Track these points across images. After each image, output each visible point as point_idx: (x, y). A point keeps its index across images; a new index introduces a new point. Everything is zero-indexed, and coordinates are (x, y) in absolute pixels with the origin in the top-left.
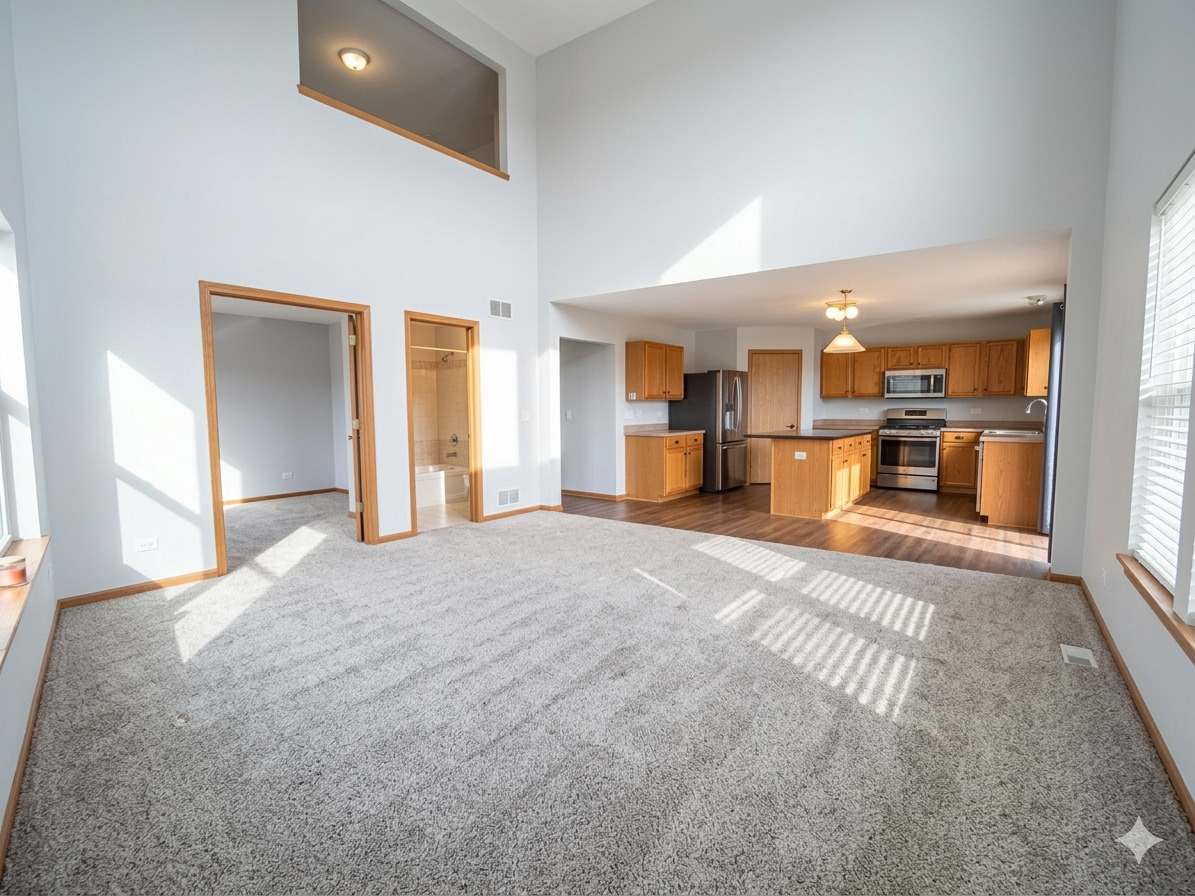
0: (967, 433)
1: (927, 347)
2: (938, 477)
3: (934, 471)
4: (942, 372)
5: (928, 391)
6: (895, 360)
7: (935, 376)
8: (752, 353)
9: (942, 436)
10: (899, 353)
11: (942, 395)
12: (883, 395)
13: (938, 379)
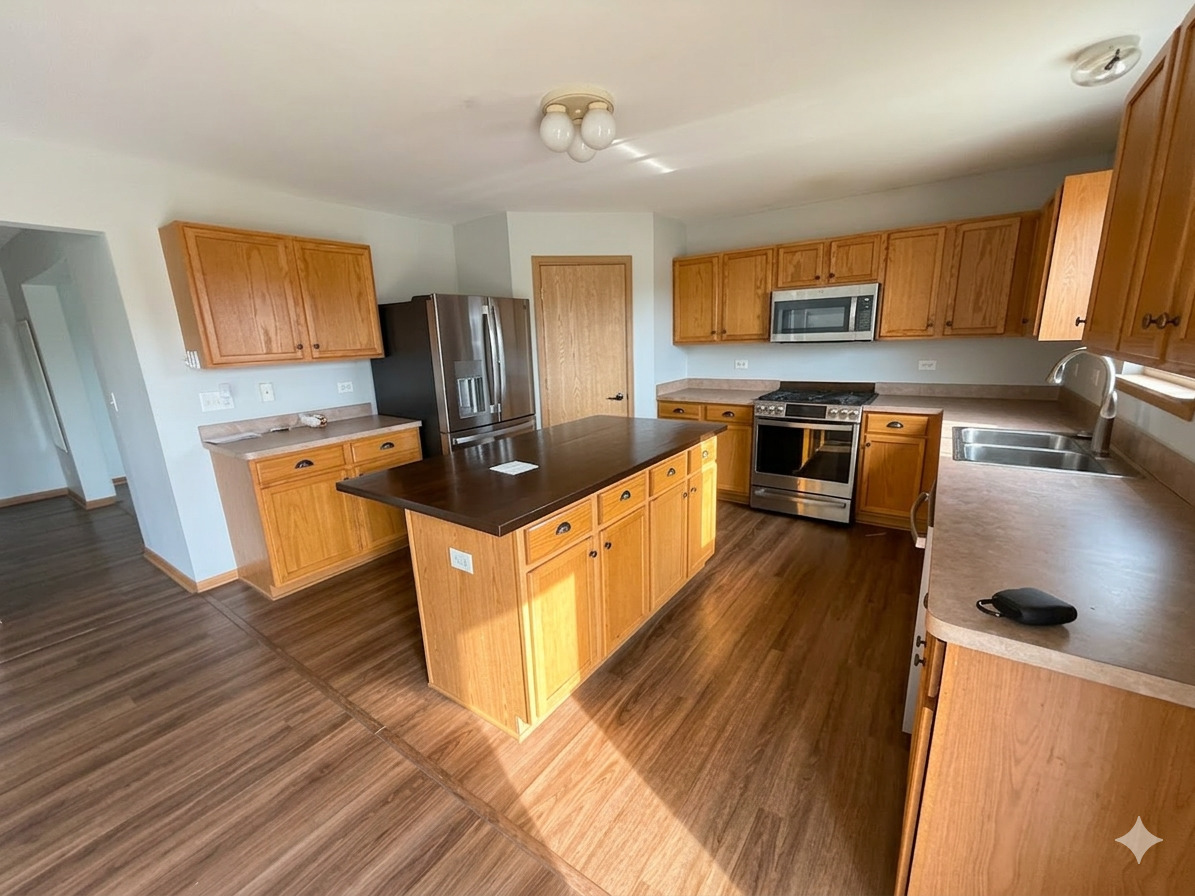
0: (913, 415)
1: (846, 242)
2: (853, 500)
3: (845, 490)
4: (871, 289)
5: (846, 328)
6: (791, 269)
7: (860, 299)
8: (541, 264)
9: (864, 425)
10: (798, 256)
11: (869, 335)
12: (769, 339)
13: (863, 303)
